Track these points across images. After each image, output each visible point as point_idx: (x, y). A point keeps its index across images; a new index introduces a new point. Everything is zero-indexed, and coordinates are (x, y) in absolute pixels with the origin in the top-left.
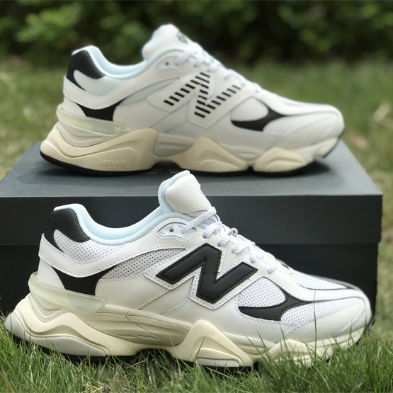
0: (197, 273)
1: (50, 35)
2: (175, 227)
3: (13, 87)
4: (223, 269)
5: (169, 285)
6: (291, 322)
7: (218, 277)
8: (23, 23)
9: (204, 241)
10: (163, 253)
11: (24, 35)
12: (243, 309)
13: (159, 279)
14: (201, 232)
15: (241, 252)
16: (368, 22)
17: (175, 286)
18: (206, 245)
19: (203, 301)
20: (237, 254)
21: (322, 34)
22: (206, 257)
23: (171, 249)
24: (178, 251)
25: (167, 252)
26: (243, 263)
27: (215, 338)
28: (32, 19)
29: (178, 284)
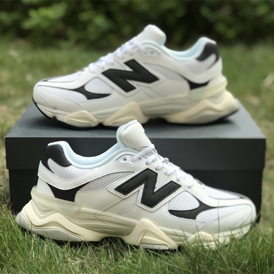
0: (141, 188)
1: (45, 25)
2: (128, 157)
3: (19, 60)
4: (158, 186)
5: (124, 195)
6: (203, 220)
7: (155, 190)
8: (26, 16)
9: (146, 167)
10: (119, 174)
12: (172, 212)
13: (116, 191)
14: (144, 160)
15: (170, 174)
16: (261, 18)
17: (127, 196)
18: (148, 169)
19: (145, 206)
20: (168, 175)
21: (229, 26)
22: (148, 177)
23: (125, 172)
24: (130, 173)
25: (122, 174)
26: (172, 181)
27: (152, 230)
28: (33, 14)
29: (129, 195)
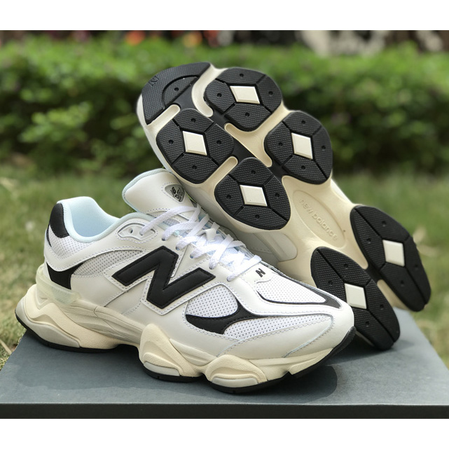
0: (150, 276)
1: (57, 136)
2: (134, 227)
3: (15, 195)
4: (177, 274)
5: (124, 286)
6: (234, 337)
7: (171, 282)
8: (30, 123)
9: (162, 244)
10: (121, 254)
11: (29, 136)
13: (114, 280)
14: (160, 233)
15: (200, 257)
16: (394, 130)
17: (128, 288)
18: (163, 248)
19: (153, 306)
20: (197, 258)
21: (344, 142)
23: (129, 251)
24: (135, 253)
25: (123, 252)
26: (199, 269)
27: (158, 344)
28: (39, 118)
29: (131, 286)
